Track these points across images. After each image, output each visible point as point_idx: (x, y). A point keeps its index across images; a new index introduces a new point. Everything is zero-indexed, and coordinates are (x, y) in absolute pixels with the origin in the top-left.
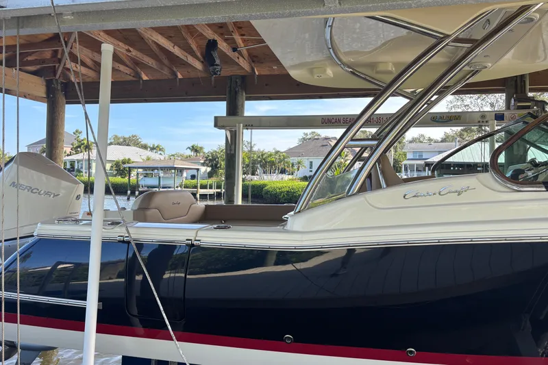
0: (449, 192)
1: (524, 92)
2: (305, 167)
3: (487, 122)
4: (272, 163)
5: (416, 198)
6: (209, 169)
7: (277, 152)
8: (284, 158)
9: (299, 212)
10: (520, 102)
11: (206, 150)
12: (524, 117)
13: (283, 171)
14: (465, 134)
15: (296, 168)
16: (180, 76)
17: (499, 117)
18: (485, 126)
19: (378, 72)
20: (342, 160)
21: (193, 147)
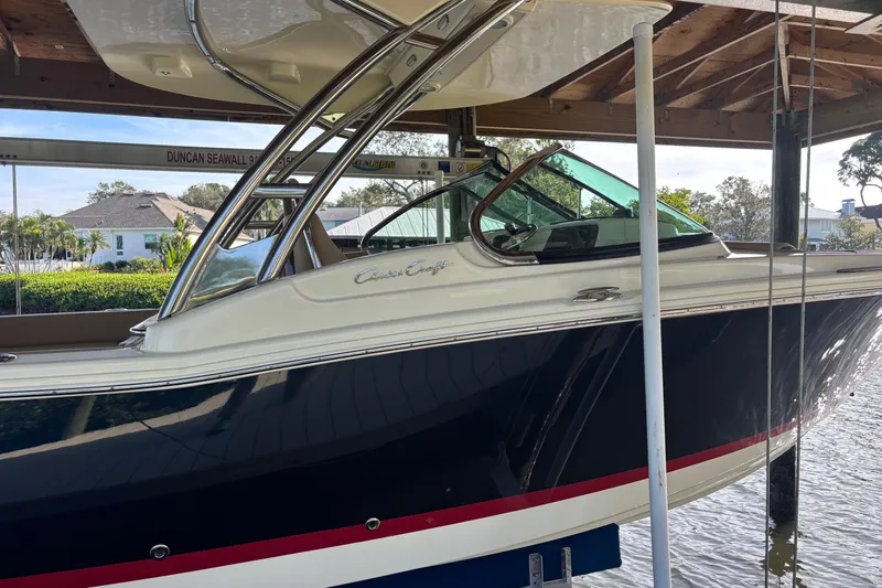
0: (421, 270)
1: (470, 133)
2: (108, 246)
3: (429, 173)
4: (36, 240)
5: (373, 281)
7: (44, 218)
8: (62, 229)
9: (170, 316)
10: (468, 147)
12: (485, 167)
13: (61, 255)
14: (372, 195)
15: (88, 246)
17: (444, 166)
18: (427, 179)
19: (272, 79)
20: (180, 234)
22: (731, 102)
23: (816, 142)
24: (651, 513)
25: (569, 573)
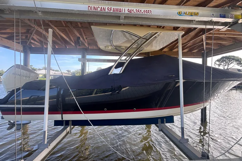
11: (71, 71)
16: (68, 48)
19: (121, 49)
22: (194, 50)
23: (213, 56)
24: (181, 115)
25: (165, 123)
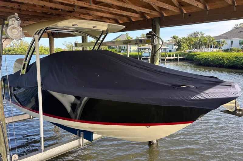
2: (228, 44)
4: (205, 44)
6: (177, 47)
8: (213, 40)
21: (173, 37)
